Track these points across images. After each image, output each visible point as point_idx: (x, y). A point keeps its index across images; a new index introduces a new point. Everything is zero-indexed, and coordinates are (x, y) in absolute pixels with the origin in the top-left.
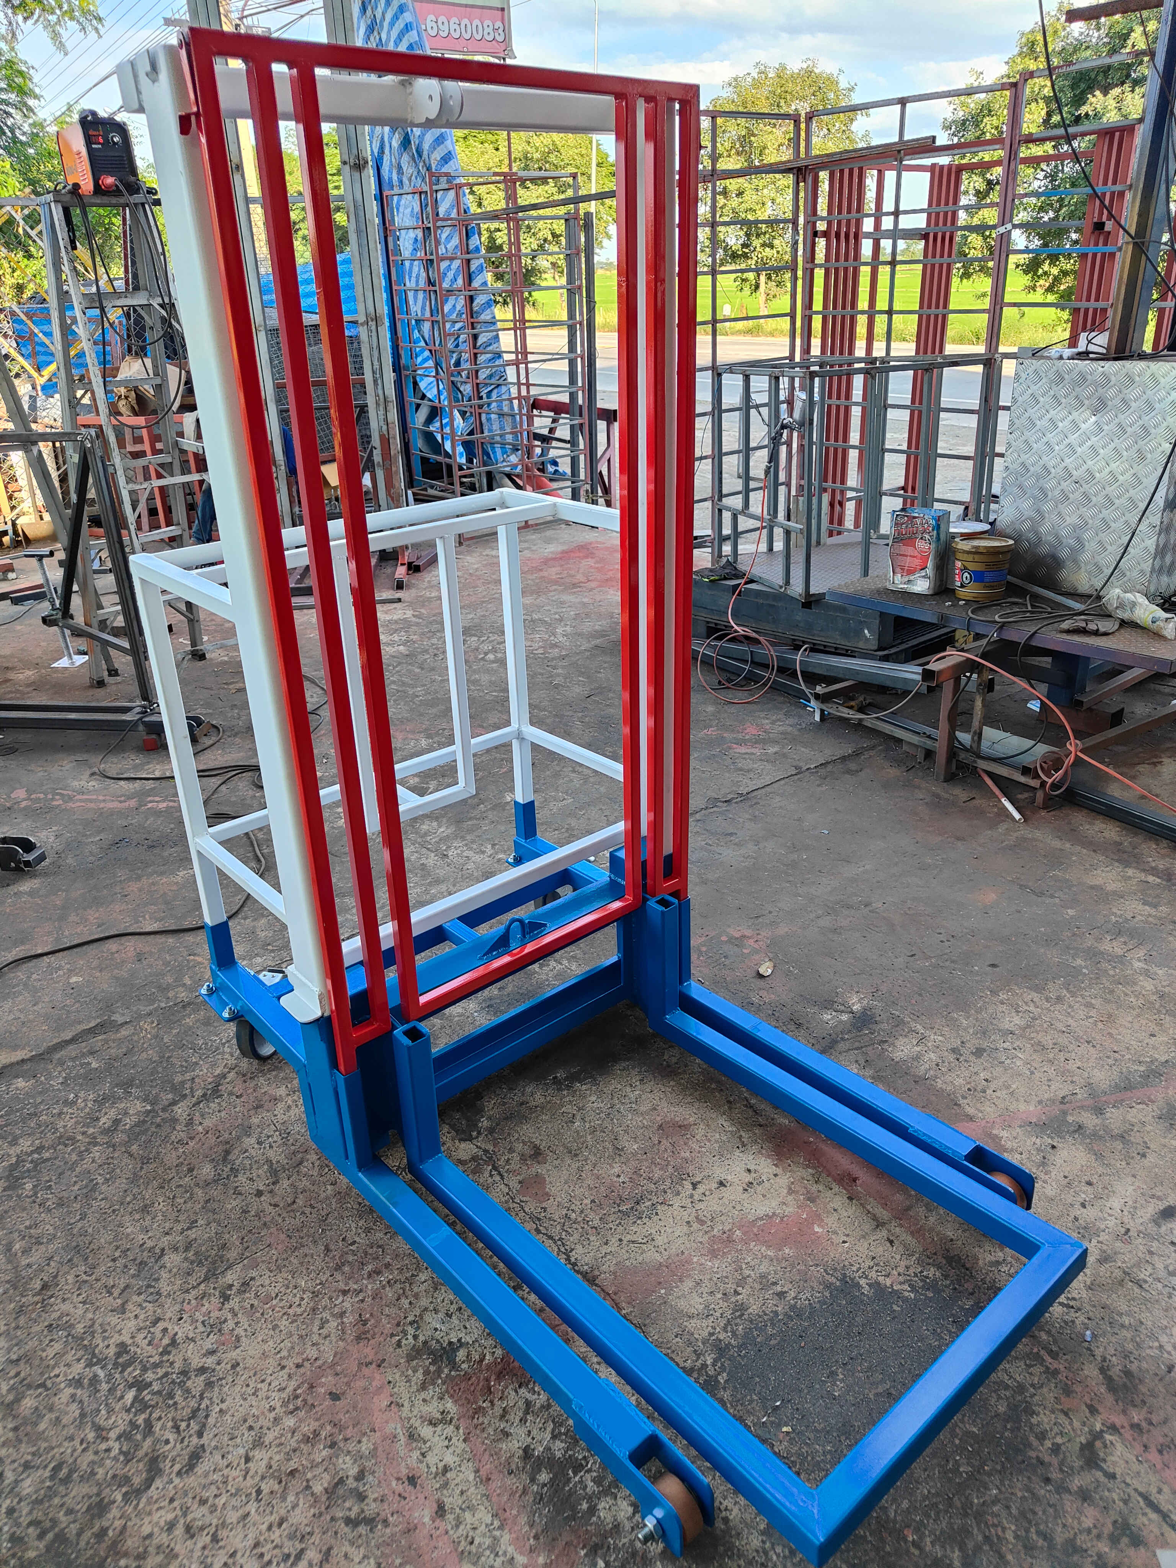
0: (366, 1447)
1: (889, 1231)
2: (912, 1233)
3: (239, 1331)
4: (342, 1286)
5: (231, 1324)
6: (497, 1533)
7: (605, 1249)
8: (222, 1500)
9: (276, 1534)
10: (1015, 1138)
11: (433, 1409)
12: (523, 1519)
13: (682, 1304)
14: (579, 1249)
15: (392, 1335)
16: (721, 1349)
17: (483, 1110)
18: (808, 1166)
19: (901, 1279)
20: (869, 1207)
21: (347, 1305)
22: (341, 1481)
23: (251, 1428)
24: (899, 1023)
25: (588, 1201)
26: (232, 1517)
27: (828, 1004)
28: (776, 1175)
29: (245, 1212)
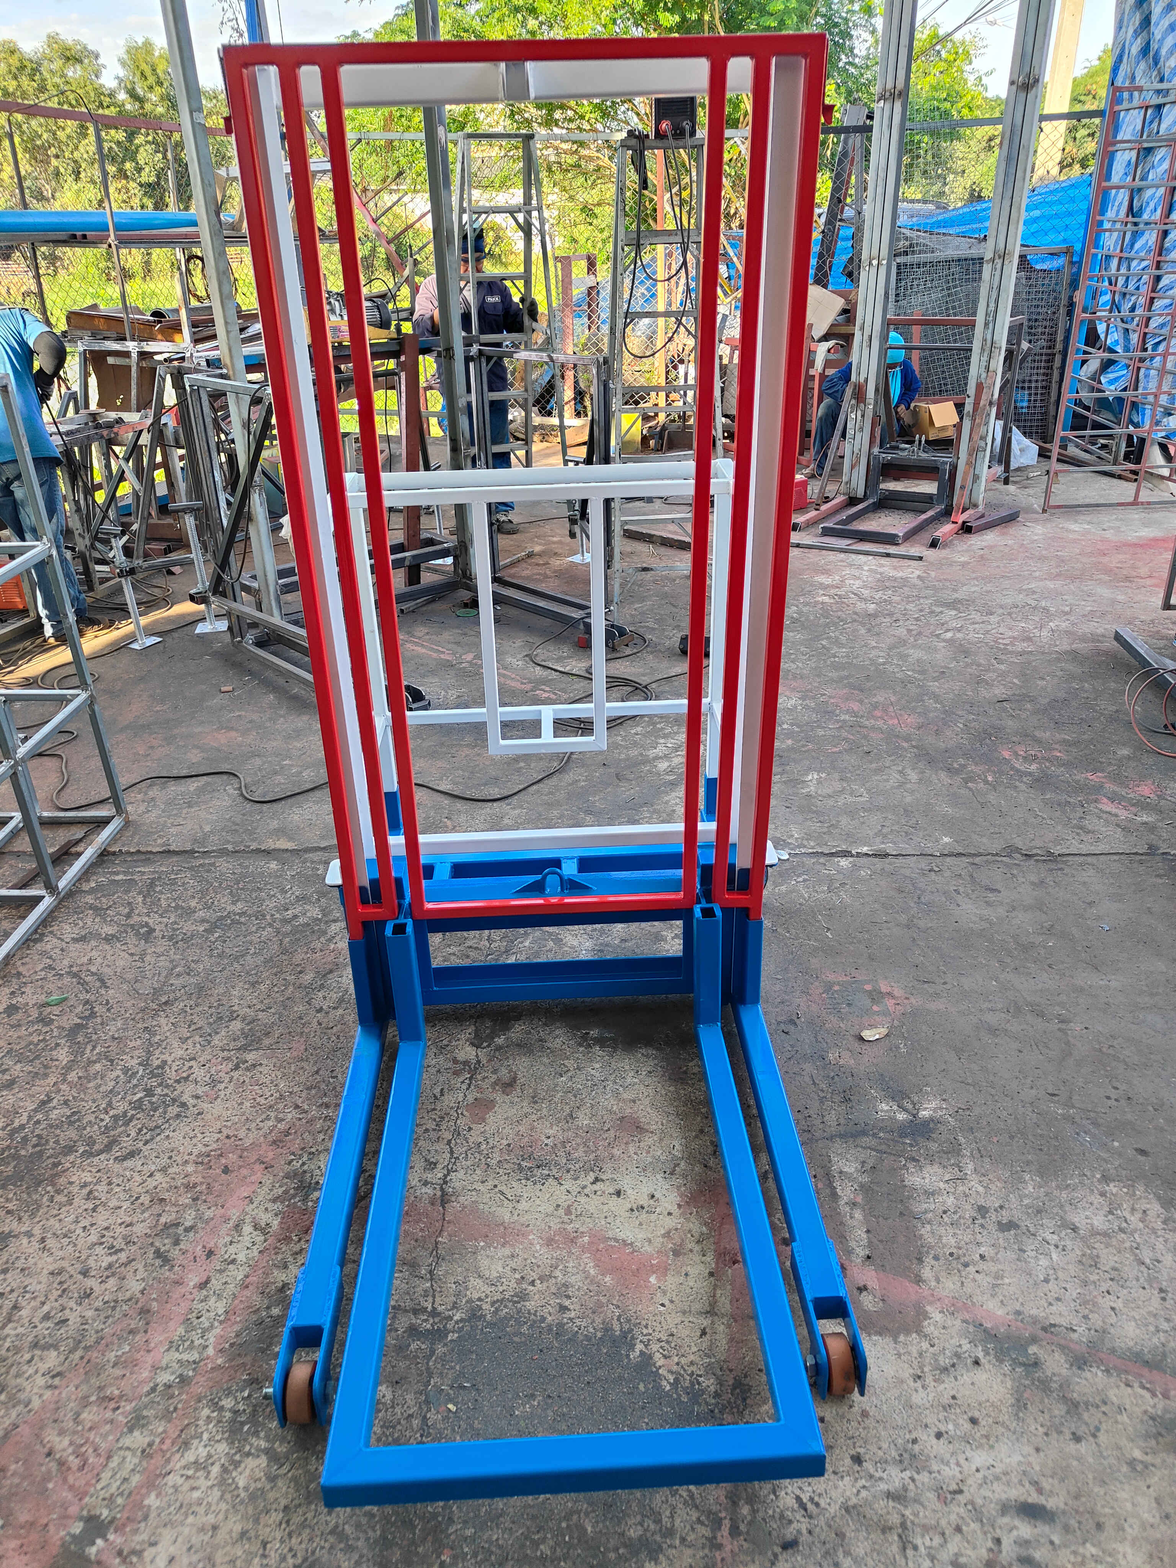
0: (209, 1214)
1: (713, 1323)
2: (732, 1340)
3: (222, 1093)
4: (299, 1103)
5: (222, 1086)
6: (216, 1324)
7: (478, 1186)
8: (117, 1189)
9: (119, 1230)
10: (944, 1328)
11: (264, 1218)
12: (237, 1328)
13: (484, 1263)
14: (461, 1174)
15: (293, 1154)
16: (475, 1315)
17: (509, 1029)
18: (706, 1224)
19: (675, 1368)
20: (719, 1292)
21: (290, 1116)
22: (177, 1225)
23: (170, 1158)
24: (954, 1150)
25: (505, 1142)
26: (113, 1203)
27: (898, 1095)
28: (670, 1214)
29: (301, 1018)
